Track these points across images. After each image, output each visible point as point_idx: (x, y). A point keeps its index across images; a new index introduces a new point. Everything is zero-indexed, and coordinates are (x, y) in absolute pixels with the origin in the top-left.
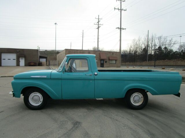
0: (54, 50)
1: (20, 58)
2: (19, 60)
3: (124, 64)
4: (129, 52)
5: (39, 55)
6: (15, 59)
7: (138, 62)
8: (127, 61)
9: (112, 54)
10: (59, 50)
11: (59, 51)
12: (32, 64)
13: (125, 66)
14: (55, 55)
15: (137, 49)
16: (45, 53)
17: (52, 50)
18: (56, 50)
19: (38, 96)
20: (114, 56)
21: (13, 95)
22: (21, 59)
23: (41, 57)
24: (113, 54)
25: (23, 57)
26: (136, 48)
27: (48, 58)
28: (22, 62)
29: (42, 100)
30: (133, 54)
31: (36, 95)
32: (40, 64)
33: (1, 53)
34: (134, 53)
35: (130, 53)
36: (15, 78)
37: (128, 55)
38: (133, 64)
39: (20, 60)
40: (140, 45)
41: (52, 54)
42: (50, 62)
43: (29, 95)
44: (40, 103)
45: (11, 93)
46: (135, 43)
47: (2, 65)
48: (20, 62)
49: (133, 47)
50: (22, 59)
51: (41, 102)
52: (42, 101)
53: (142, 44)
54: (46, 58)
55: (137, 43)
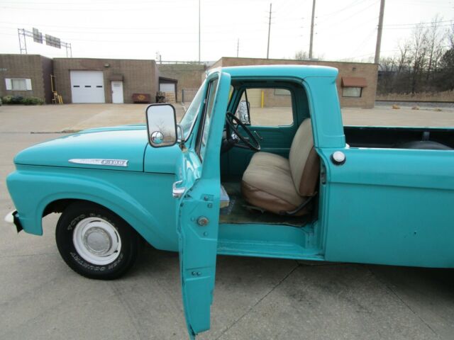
0: (195, 62)
1: (113, 83)
2: (111, 88)
3: (382, 98)
4: (398, 65)
5: (158, 74)
6: (101, 87)
7: (424, 93)
8: (391, 91)
9: (351, 69)
10: (208, 62)
11: (208, 65)
12: (141, 98)
13: (385, 105)
14: (196, 75)
15: (424, 54)
16: (175, 69)
17: (191, 62)
18: (201, 61)
19: (105, 231)
20: (358, 74)
21: (15, 227)
22: (115, 85)
23: (162, 80)
24: (354, 69)
25: (119, 80)
26: (423, 52)
27: (181, 82)
28: (118, 93)
29: (118, 245)
30: (412, 69)
31: (96, 228)
32: (160, 98)
33: (69, 70)
34: (415, 67)
35: (400, 67)
36: (20, 165)
37: (394, 72)
38: (410, 99)
39: (114, 88)
40: (437, 42)
41: (191, 71)
42: (185, 92)
43: (74, 227)
44: (114, 257)
45: (10, 218)
46: (422, 36)
47: (74, 99)
48: (112, 92)
49: (412, 47)
50: (118, 86)
51: (116, 251)
52: (119, 249)
53: (442, 37)
54: (175, 82)
55: (428, 36)
